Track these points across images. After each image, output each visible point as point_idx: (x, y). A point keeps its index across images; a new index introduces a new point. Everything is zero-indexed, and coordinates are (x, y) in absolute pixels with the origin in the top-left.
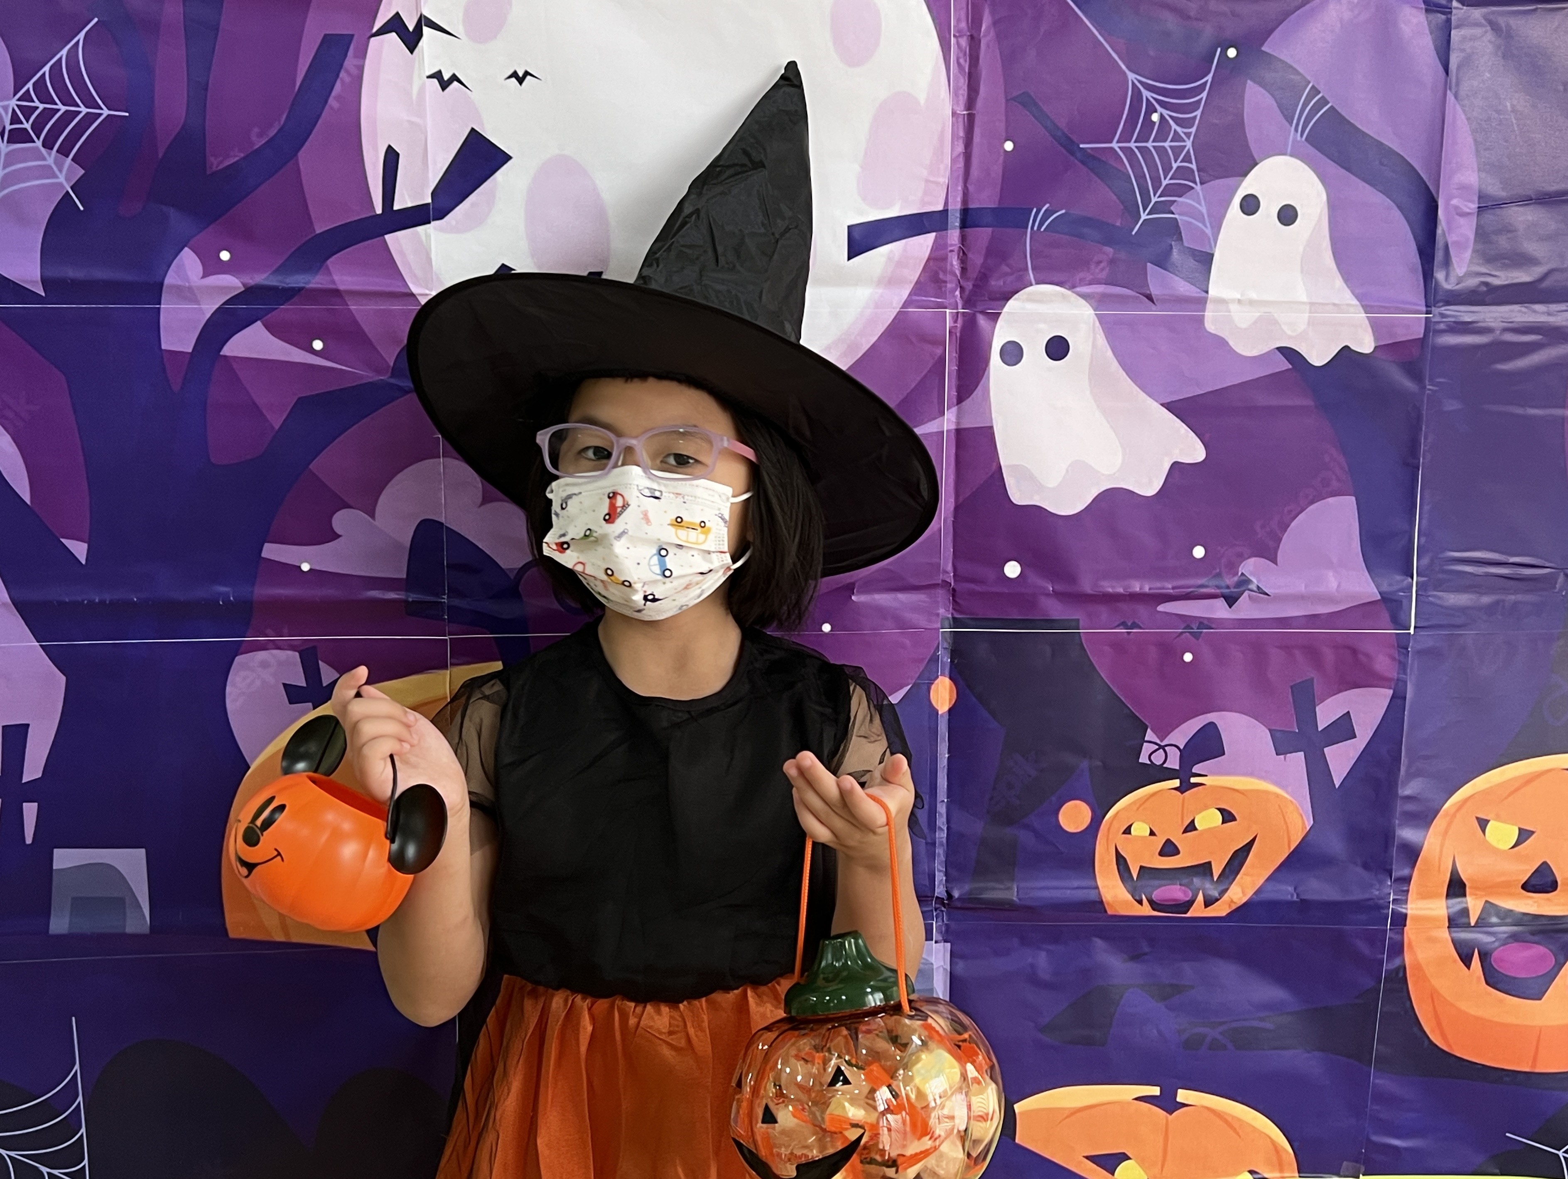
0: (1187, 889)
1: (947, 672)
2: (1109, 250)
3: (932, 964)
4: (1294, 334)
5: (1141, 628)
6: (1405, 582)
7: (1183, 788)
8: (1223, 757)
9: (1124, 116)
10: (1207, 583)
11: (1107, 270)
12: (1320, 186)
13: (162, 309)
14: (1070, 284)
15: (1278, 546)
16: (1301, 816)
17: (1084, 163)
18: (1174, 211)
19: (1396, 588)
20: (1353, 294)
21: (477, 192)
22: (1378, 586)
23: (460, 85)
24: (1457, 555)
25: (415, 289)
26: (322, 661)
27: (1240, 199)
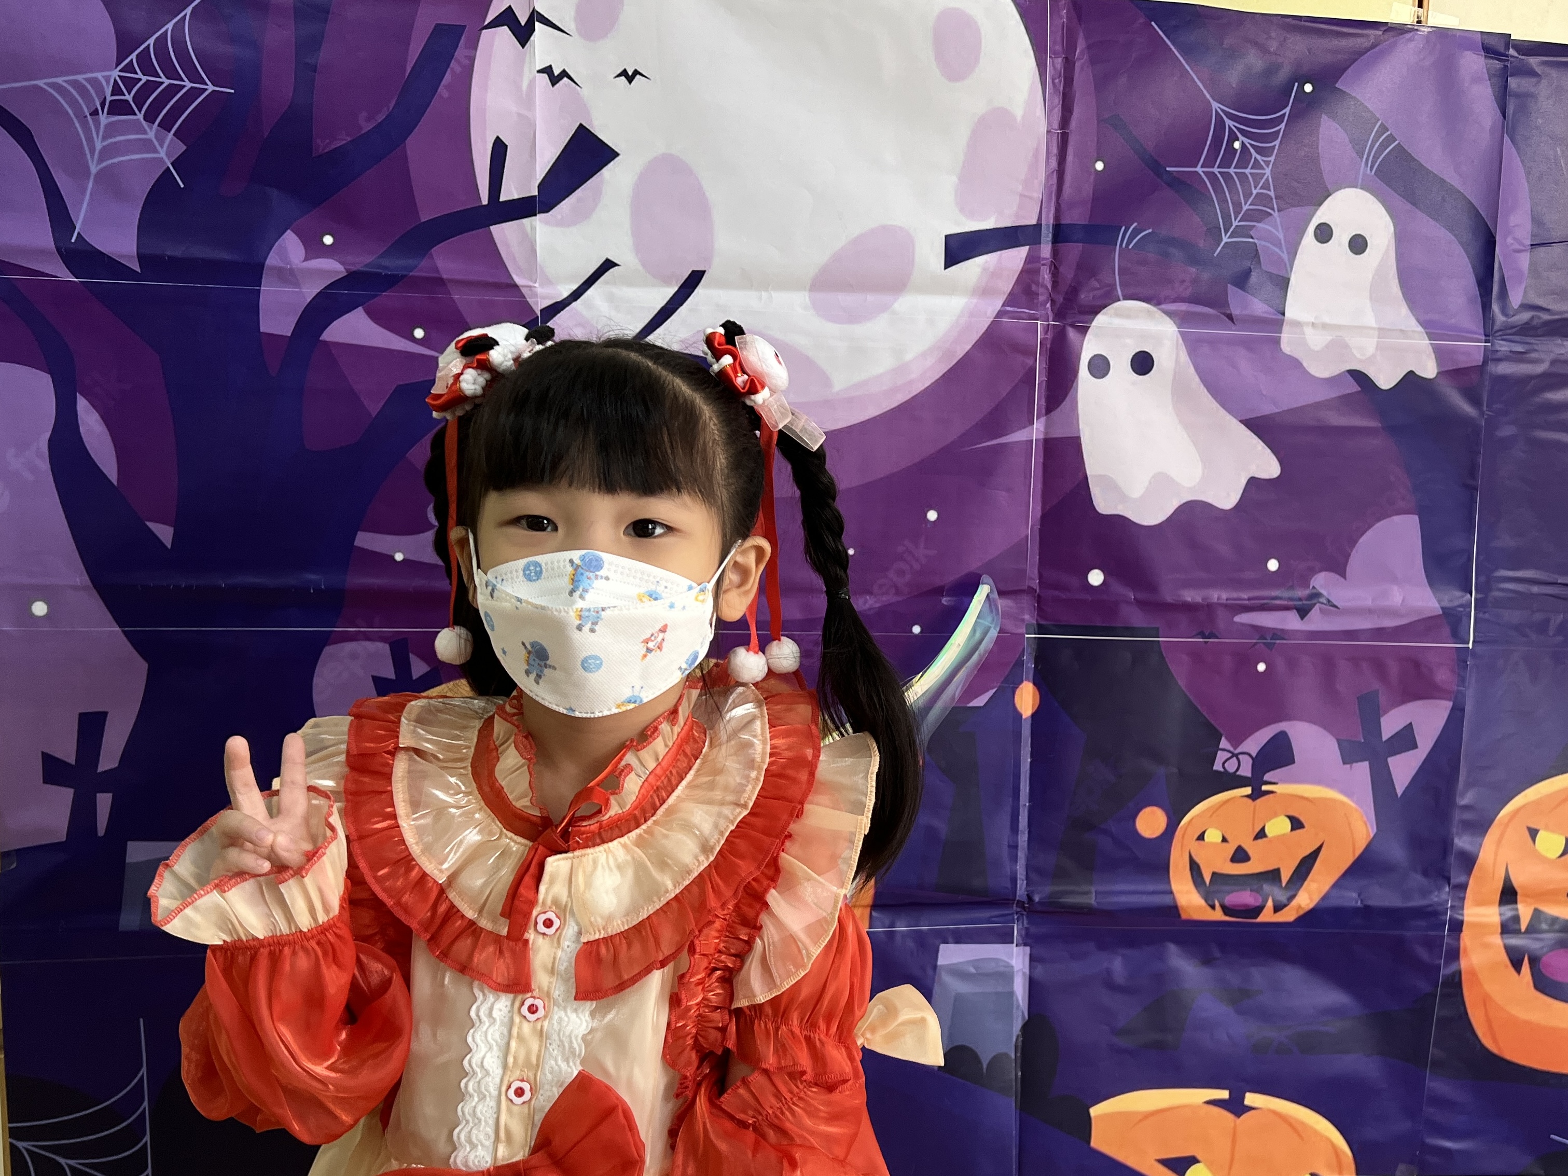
0: (1258, 896)
1: (1031, 676)
2: (1193, 270)
3: (1013, 967)
4: (1364, 358)
5: (1217, 638)
6: (1465, 599)
7: (1254, 797)
8: (1293, 765)
9: (1208, 143)
10: (1280, 595)
11: (1190, 289)
12: (1388, 218)
13: (262, 291)
14: (1155, 301)
15: (1347, 561)
16: (1366, 824)
17: (1170, 185)
18: (1253, 236)
19: (1456, 603)
20: (1418, 322)
21: (583, 187)
22: (1439, 601)
23: (570, 81)
24: (1511, 574)
25: (518, 280)
26: (413, 653)
27: (1315, 227)
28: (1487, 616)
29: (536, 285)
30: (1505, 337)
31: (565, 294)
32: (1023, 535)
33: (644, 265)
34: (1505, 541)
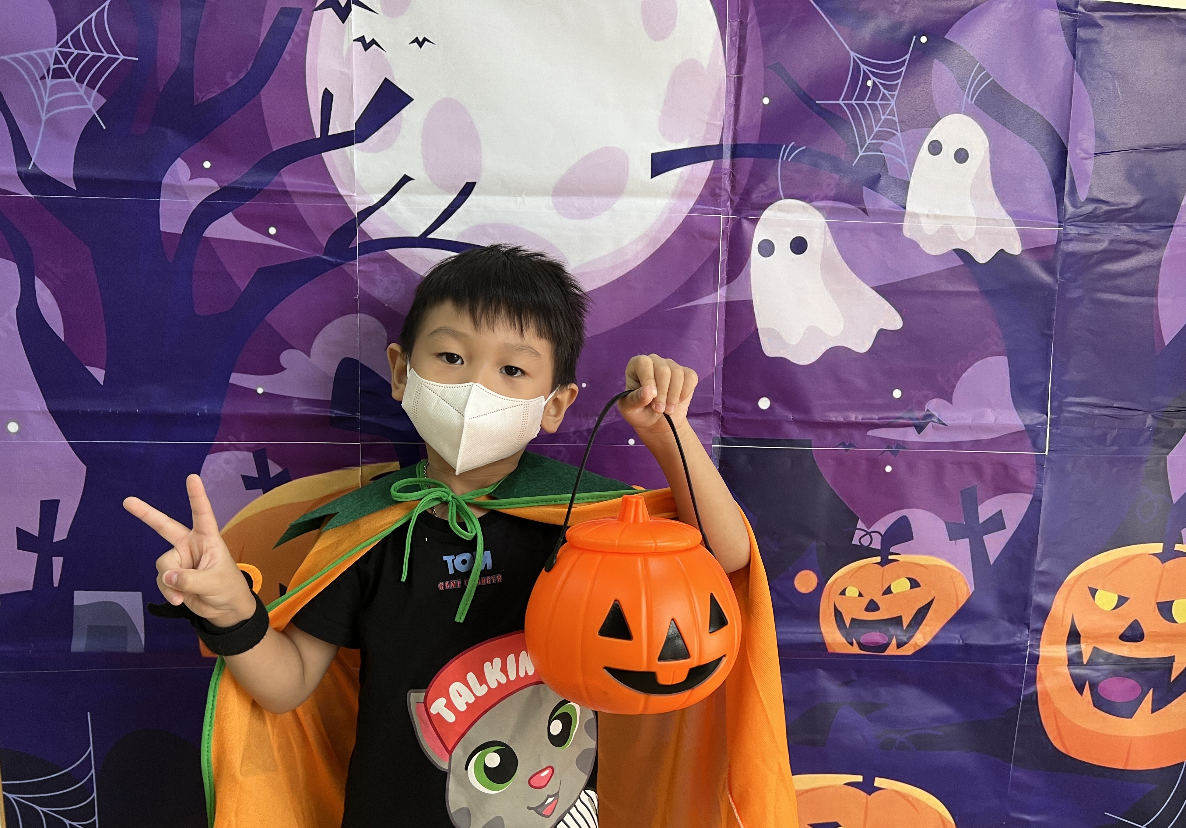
0: (884, 635)
2: (837, 176)
4: (966, 240)
5: (855, 447)
6: (1043, 419)
7: (883, 563)
8: (912, 541)
9: (848, 81)
10: (902, 416)
11: (835, 189)
12: (984, 136)
13: (161, 202)
14: (808, 199)
15: (953, 391)
16: (966, 584)
17: (819, 114)
18: (882, 150)
19: (1035, 422)
20: (1007, 213)
21: (387, 123)
22: (1023, 421)
23: (378, 47)
24: (1077, 400)
25: (342, 192)
26: (270, 459)
27: (928, 143)
28: (1059, 431)
29: (355, 194)
30: (1073, 223)
31: (376, 201)
32: (710, 373)
33: (431, 179)
34: (1073, 375)
